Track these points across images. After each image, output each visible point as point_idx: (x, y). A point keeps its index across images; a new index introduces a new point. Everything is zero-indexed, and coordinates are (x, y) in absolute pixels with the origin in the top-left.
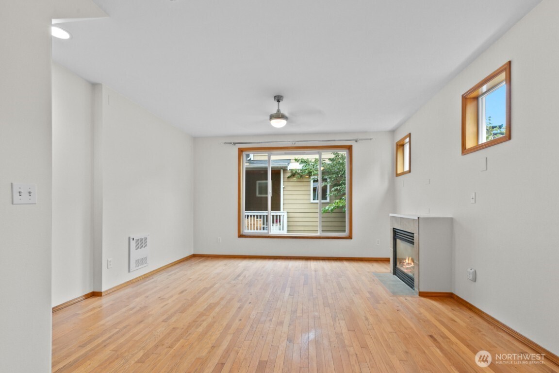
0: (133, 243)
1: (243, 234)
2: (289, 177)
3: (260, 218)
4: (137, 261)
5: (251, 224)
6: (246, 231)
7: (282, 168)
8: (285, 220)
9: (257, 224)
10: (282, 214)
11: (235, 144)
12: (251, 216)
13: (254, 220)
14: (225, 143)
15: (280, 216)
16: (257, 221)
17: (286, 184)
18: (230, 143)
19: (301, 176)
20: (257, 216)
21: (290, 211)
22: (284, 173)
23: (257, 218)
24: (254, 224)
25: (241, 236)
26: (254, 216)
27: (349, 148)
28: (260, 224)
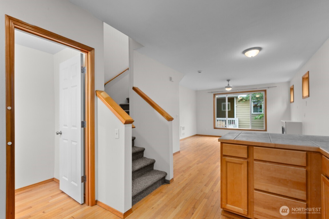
0: (182, 128)
1: (216, 127)
2: (239, 101)
3: (224, 121)
4: (182, 134)
5: (219, 124)
6: (217, 126)
7: (235, 97)
8: (237, 122)
9: (222, 124)
10: (236, 120)
11: (212, 92)
12: (219, 120)
13: (221, 122)
14: (208, 92)
15: (234, 121)
16: (222, 123)
17: (238, 104)
18: (210, 92)
19: (246, 100)
20: (222, 120)
21: (240, 118)
22: (236, 99)
23: (222, 121)
24: (221, 124)
25: (215, 128)
26: (221, 120)
27: (265, 91)
28: (224, 124)
